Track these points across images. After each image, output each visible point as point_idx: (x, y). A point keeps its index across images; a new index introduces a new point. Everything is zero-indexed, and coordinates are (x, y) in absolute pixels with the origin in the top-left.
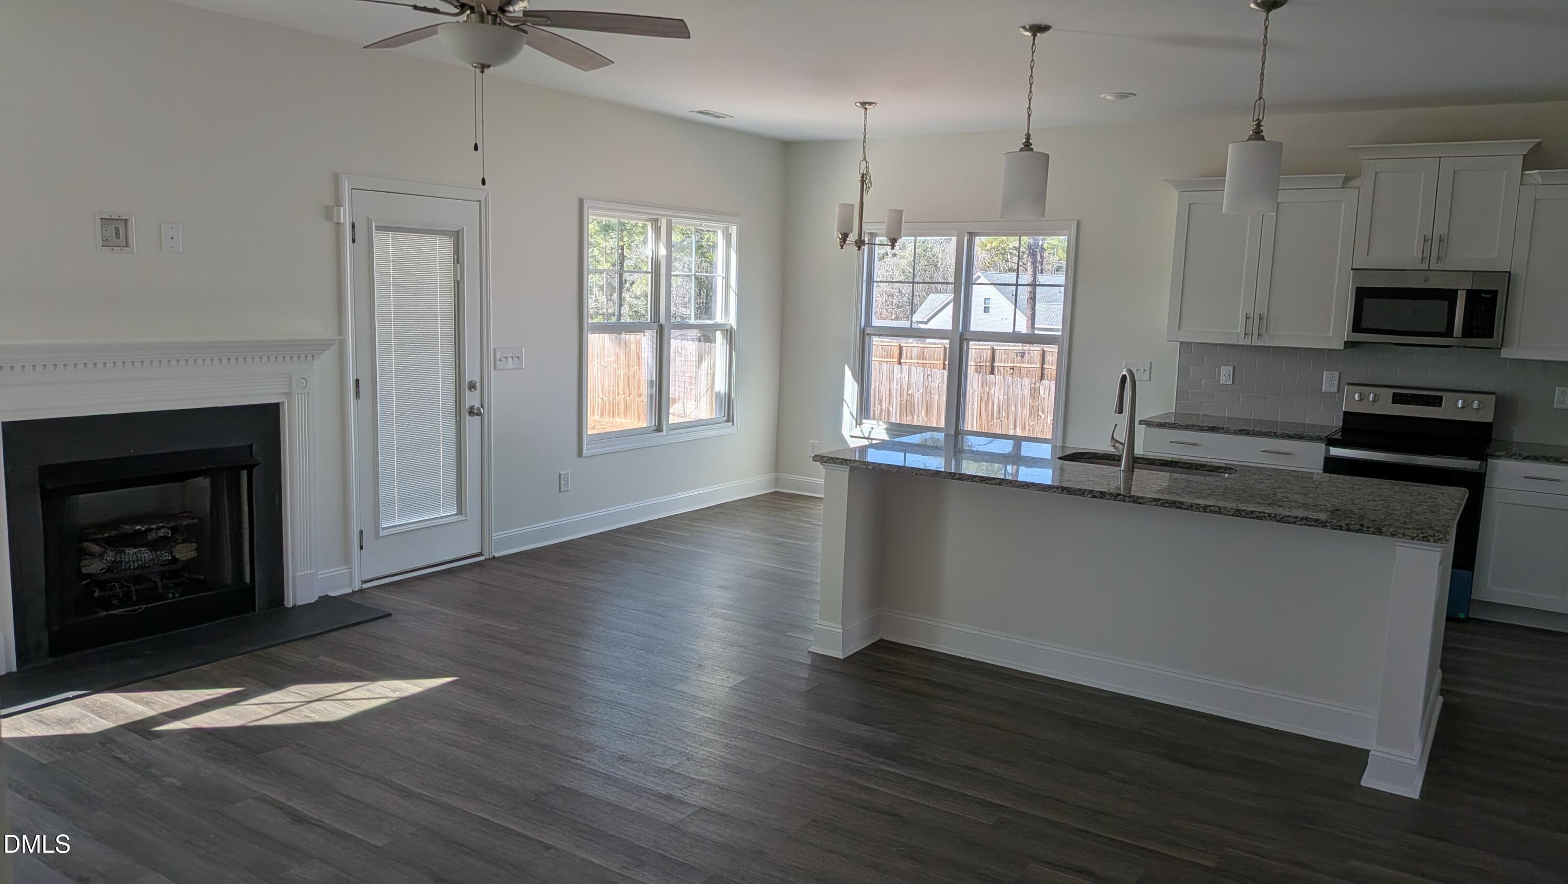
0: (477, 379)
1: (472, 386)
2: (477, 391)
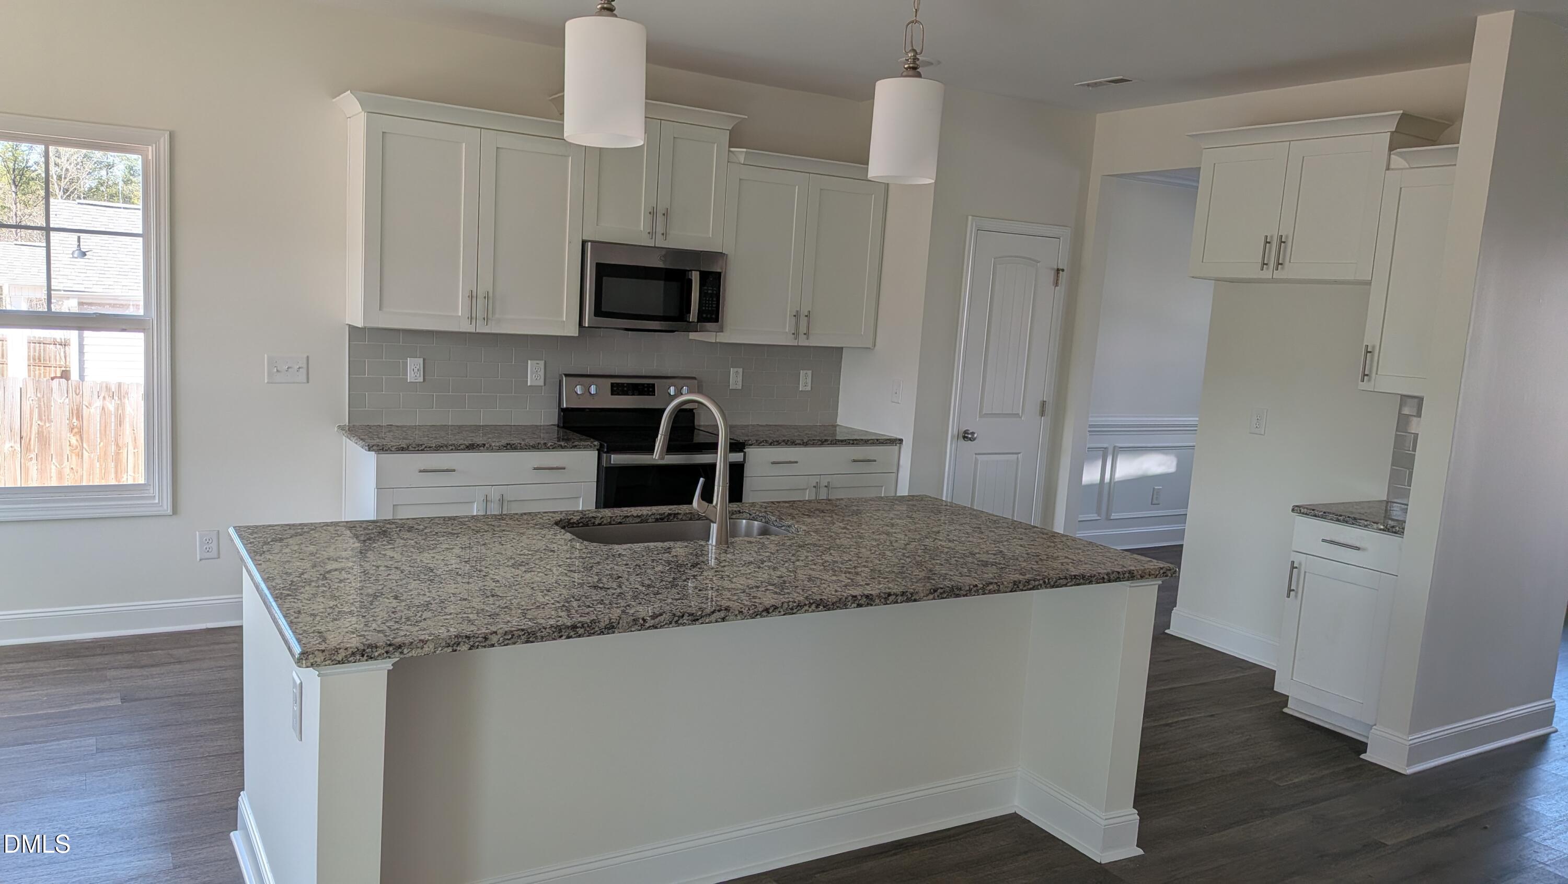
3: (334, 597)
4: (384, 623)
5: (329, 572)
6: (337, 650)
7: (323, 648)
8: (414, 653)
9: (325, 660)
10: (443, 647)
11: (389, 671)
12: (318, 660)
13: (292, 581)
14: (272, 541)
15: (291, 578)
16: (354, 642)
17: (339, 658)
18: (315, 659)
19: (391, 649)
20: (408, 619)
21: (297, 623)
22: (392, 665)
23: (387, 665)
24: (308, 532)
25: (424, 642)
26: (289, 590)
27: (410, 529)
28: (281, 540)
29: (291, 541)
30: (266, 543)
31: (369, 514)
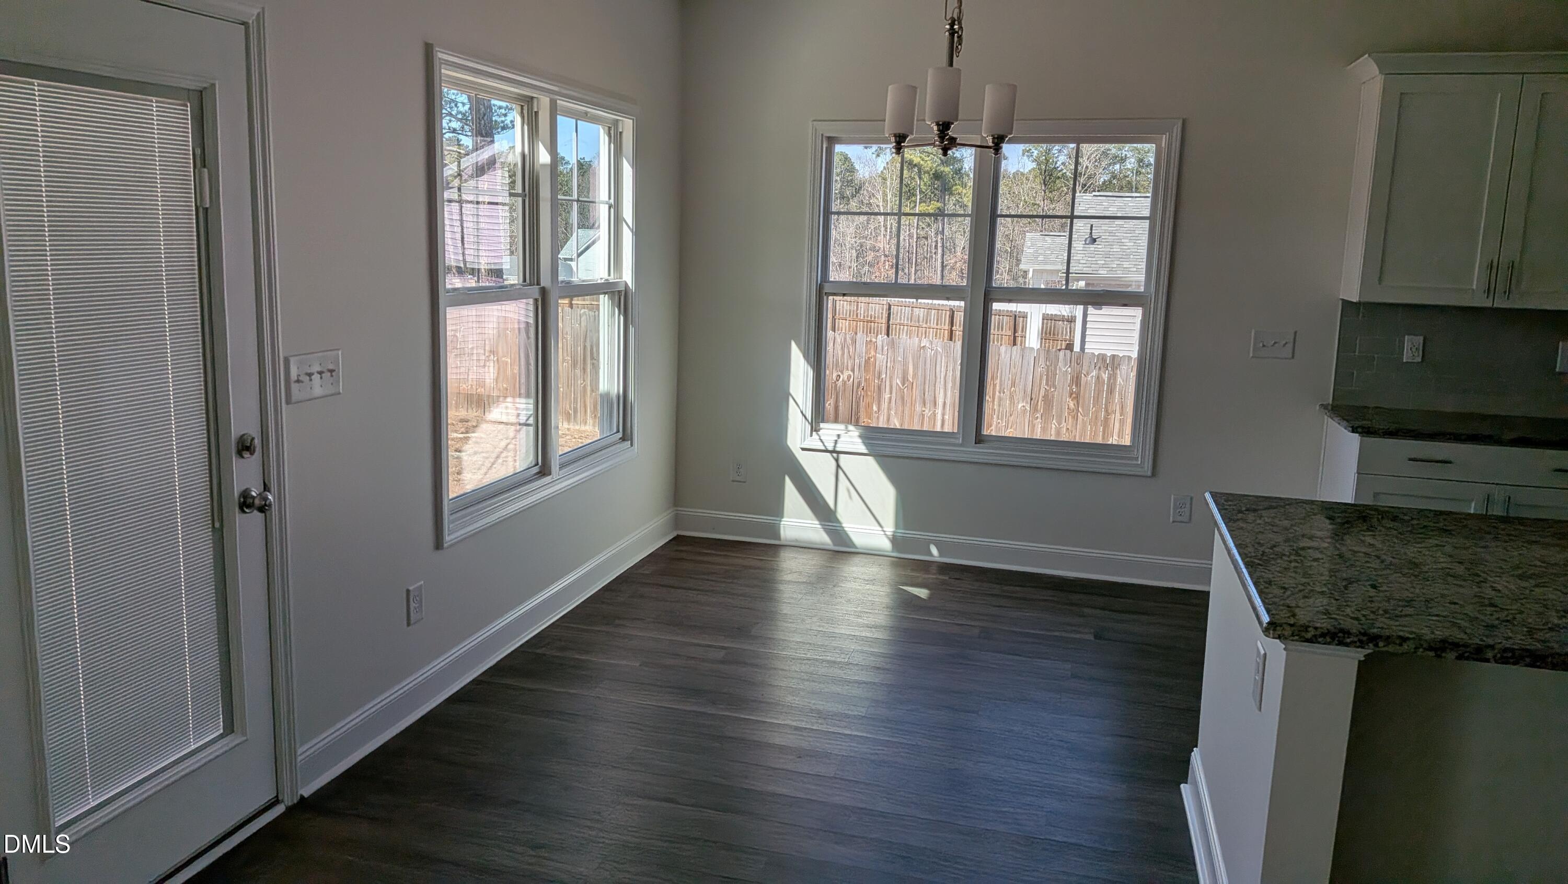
0: (253, 430)
1: (244, 447)
2: (254, 457)
3: (1305, 575)
4: (1358, 610)
5: (1303, 549)
6: (1306, 628)
7: (1292, 622)
8: (1391, 649)
9: (1293, 635)
10: (1425, 649)
11: (1360, 662)
12: (1286, 633)
13: (1264, 552)
14: (1246, 510)
15: (1262, 549)
16: (1324, 624)
17: (1309, 636)
18: (1284, 632)
19: (1365, 638)
20: (1386, 612)
21: (1267, 594)
22: (1365, 656)
23: (1360, 654)
24: (1284, 507)
25: (1404, 640)
26: (1260, 560)
27: (1395, 519)
28: (1255, 510)
29: (1264, 513)
30: (1240, 512)
31: (1348, 497)
